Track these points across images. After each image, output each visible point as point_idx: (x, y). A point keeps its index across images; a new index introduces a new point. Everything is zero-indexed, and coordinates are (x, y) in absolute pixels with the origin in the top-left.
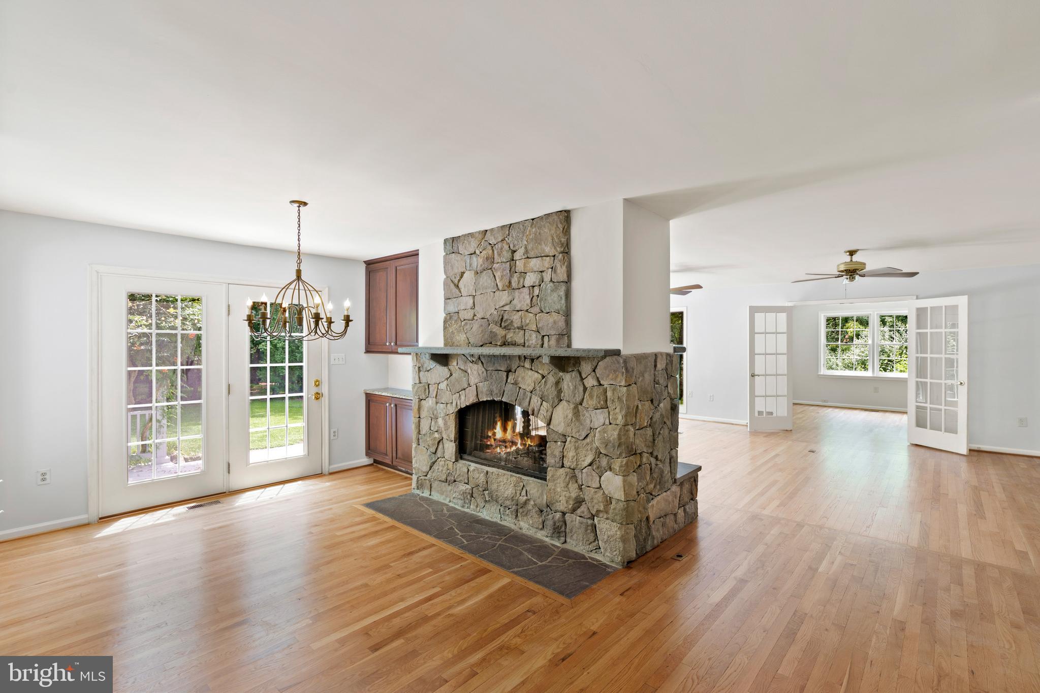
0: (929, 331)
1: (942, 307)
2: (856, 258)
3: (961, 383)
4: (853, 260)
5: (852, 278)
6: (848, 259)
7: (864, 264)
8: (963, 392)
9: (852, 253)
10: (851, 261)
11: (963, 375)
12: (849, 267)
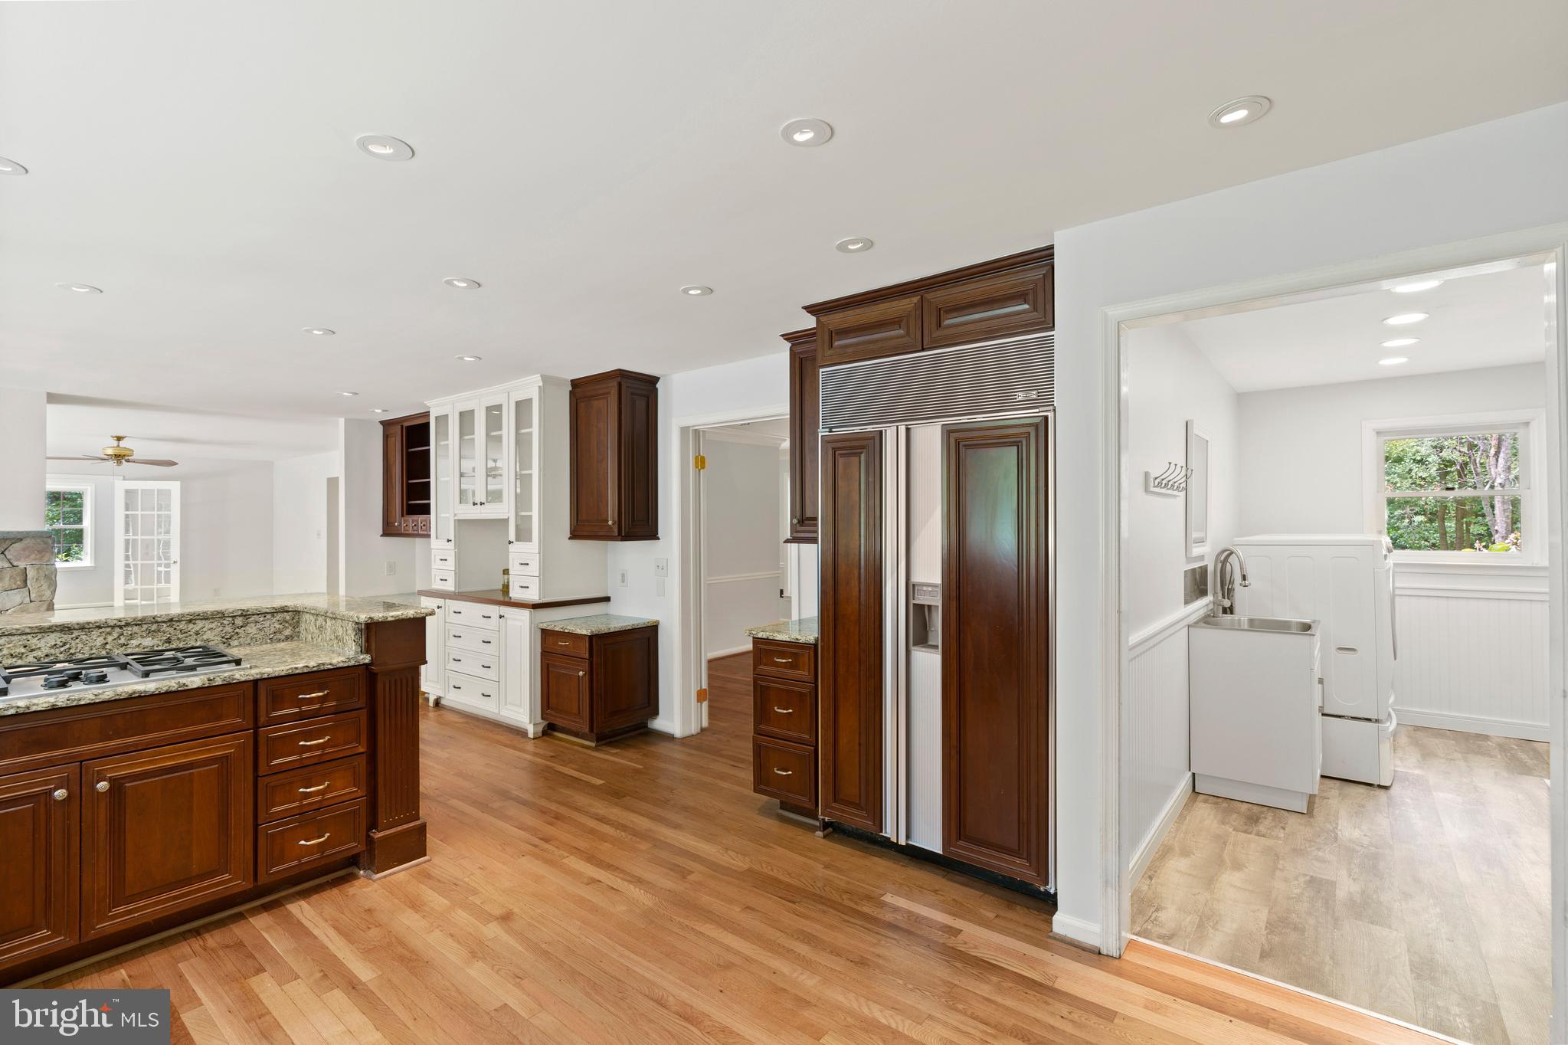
0: (139, 513)
1: (154, 490)
2: (122, 444)
3: (175, 562)
4: (121, 446)
5: (119, 463)
6: (115, 443)
7: (132, 451)
8: (175, 572)
9: (119, 439)
10: (118, 446)
11: (175, 553)
12: (117, 452)
